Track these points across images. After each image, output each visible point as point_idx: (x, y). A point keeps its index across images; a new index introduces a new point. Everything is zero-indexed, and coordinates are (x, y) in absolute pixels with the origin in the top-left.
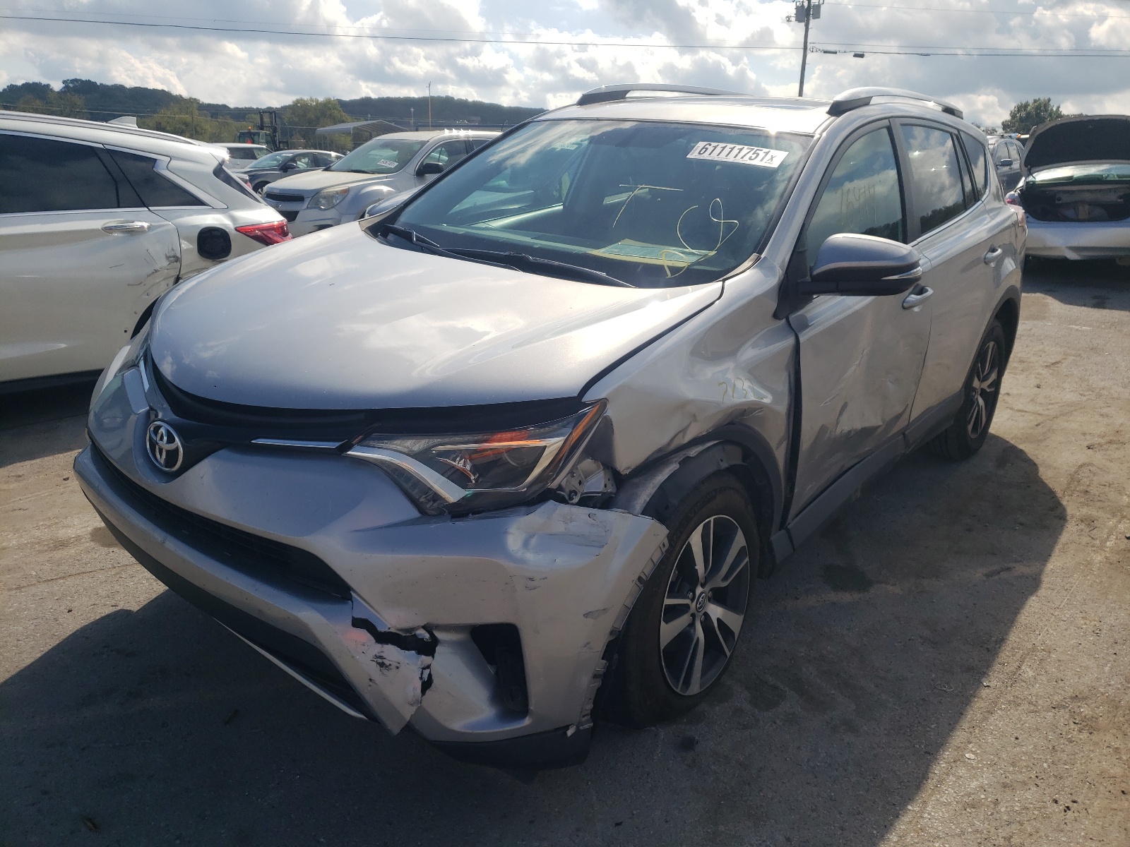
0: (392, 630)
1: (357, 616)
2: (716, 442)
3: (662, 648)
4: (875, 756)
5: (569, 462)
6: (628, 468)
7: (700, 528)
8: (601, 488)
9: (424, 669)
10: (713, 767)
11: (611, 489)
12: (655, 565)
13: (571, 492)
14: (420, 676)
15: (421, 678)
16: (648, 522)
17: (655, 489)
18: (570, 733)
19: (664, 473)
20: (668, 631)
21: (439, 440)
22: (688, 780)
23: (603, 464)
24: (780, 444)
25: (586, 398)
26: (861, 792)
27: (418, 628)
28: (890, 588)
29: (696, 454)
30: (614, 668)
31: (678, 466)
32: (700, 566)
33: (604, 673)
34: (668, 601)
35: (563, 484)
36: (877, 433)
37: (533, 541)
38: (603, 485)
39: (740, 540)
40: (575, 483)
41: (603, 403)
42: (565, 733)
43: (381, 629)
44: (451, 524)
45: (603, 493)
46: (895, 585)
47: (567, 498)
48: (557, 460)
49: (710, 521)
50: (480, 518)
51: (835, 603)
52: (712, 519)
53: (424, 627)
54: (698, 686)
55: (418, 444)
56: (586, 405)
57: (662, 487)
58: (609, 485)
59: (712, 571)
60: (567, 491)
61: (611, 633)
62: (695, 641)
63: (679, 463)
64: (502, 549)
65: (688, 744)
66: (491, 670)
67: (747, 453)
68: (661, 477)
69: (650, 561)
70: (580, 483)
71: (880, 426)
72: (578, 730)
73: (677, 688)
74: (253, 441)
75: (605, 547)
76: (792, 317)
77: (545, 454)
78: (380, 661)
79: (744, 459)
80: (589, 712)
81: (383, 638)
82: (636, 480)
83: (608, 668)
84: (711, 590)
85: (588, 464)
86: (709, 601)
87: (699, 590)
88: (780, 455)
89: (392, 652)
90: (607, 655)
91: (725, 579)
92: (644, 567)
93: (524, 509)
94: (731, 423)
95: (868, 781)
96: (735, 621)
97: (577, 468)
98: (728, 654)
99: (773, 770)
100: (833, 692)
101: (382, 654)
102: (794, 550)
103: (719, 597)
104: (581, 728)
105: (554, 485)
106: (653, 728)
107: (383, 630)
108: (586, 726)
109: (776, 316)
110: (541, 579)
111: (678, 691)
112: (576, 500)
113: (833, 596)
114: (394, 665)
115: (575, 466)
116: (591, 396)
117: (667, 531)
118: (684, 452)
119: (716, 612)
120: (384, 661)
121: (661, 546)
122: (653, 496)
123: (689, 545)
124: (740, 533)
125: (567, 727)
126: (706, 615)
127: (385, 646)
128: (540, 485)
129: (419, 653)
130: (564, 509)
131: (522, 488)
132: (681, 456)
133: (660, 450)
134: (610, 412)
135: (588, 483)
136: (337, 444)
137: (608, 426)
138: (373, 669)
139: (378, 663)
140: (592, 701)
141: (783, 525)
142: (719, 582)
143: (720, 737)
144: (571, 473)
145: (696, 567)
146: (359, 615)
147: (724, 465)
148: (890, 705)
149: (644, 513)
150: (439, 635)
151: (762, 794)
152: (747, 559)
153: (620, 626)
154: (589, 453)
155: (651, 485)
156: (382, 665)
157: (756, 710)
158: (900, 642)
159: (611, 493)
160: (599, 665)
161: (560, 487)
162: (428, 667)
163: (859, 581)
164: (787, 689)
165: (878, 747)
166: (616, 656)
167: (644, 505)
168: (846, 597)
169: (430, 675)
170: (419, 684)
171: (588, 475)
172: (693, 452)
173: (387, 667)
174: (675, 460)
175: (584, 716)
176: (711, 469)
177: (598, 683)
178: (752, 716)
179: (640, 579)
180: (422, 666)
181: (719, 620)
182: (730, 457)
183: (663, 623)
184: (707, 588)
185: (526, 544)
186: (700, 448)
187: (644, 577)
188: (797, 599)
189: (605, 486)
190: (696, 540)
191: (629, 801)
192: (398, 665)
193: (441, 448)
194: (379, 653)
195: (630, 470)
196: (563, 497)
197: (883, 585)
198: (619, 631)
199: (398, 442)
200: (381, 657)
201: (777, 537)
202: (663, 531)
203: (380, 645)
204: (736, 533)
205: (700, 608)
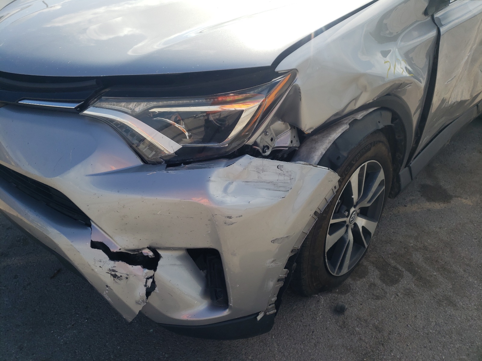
0: (122, 250)
1: (94, 240)
2: (376, 108)
3: (326, 250)
4: (470, 326)
5: (263, 123)
6: (310, 129)
7: (358, 170)
8: (287, 143)
9: (148, 279)
10: (357, 329)
11: (296, 144)
12: (327, 202)
13: (264, 147)
14: (145, 284)
15: (146, 286)
16: (324, 171)
17: (330, 144)
18: (259, 318)
19: (338, 132)
20: (331, 240)
21: (155, 104)
22: (340, 338)
23: (290, 125)
24: (417, 110)
25: (280, 68)
26: (464, 357)
27: (144, 249)
28: (464, 201)
29: (361, 117)
30: (293, 272)
31: (348, 127)
32: (355, 196)
33: (285, 278)
34: (332, 221)
35: (258, 141)
36: (465, 105)
37: (232, 187)
38: (289, 142)
39: (381, 176)
40: (268, 139)
41: (293, 73)
42: (256, 318)
43: (113, 250)
44: (165, 172)
45: (290, 148)
46: (466, 199)
47: (261, 151)
48: (253, 122)
49: (365, 165)
50: (189, 168)
51: (429, 210)
52: (366, 163)
53: (149, 248)
54: (347, 269)
55: (140, 107)
56: (278, 74)
57: (335, 143)
58: (294, 142)
59: (362, 196)
60: (261, 145)
61: (292, 251)
62: (347, 243)
63: (349, 124)
64: (205, 193)
65: (339, 310)
66: (203, 273)
67: (395, 117)
68: (335, 135)
69: (325, 199)
70: (272, 140)
71: (468, 100)
72: (265, 315)
73: (334, 273)
74: (20, 102)
75: (290, 191)
76: (436, 16)
77: (242, 116)
78: (113, 273)
79: (392, 121)
80: (274, 302)
81: (115, 256)
82: (315, 137)
83: (289, 275)
84: (359, 209)
85: (279, 125)
86: (358, 215)
87: (352, 210)
88: (415, 119)
89: (122, 267)
90: (288, 266)
91: (369, 202)
92: (319, 204)
93: (225, 161)
94: (388, 95)
95: (468, 347)
96: (372, 226)
97: (269, 128)
98: (366, 246)
99: (399, 334)
100: (435, 274)
101: (114, 269)
102: (412, 179)
103: (363, 213)
104: (268, 313)
105: (251, 142)
106: (317, 295)
107: (115, 251)
108: (272, 312)
109: (426, 13)
110: (237, 217)
111: (334, 274)
112: (268, 153)
113: (428, 205)
114: (124, 276)
115: (268, 126)
116: (283, 66)
117: (339, 178)
118: (352, 116)
119: (361, 222)
120: (117, 273)
121: (333, 188)
122: (328, 150)
123: (350, 183)
124: (382, 171)
125: (257, 314)
126: (355, 224)
127: (117, 262)
128: (238, 142)
129: (144, 267)
130: (257, 161)
131: (225, 143)
132: (351, 119)
133: (337, 114)
134: (299, 82)
135: (278, 140)
136: (76, 105)
137: (297, 93)
138: (108, 279)
139: (112, 275)
140: (276, 295)
141: (407, 165)
142: (365, 204)
143: (361, 305)
144: (265, 132)
145: (353, 197)
146: (96, 239)
147: (381, 126)
148: (476, 286)
149: (321, 163)
150: (160, 252)
151: (393, 354)
152: (384, 187)
153: (299, 246)
154: (280, 116)
155: (327, 141)
156: (115, 276)
157: (384, 284)
158: (476, 239)
159: (296, 147)
160: (283, 273)
161: (255, 143)
162: (152, 277)
163: (445, 197)
164: (404, 270)
165: (472, 319)
166: (295, 264)
167: (321, 157)
168: (437, 206)
169: (154, 282)
170: (143, 291)
171: (278, 133)
172: (360, 116)
173: (119, 277)
174: (346, 122)
175: (270, 305)
176: (372, 129)
177: (281, 284)
178: (382, 290)
179: (316, 213)
180: (147, 277)
181: (363, 227)
182: (386, 120)
183: (328, 236)
184: (358, 207)
185: (225, 190)
186: (365, 113)
187: (319, 212)
188: (405, 206)
189: (292, 142)
190: (354, 179)
191: (300, 353)
192: (127, 276)
193: (157, 110)
194: (112, 267)
195: (312, 130)
196: (258, 151)
197: (459, 199)
198: (298, 249)
199: (123, 104)
200: (114, 271)
201: (403, 172)
202: (335, 177)
203: (112, 262)
204: (379, 171)
205: (352, 221)
